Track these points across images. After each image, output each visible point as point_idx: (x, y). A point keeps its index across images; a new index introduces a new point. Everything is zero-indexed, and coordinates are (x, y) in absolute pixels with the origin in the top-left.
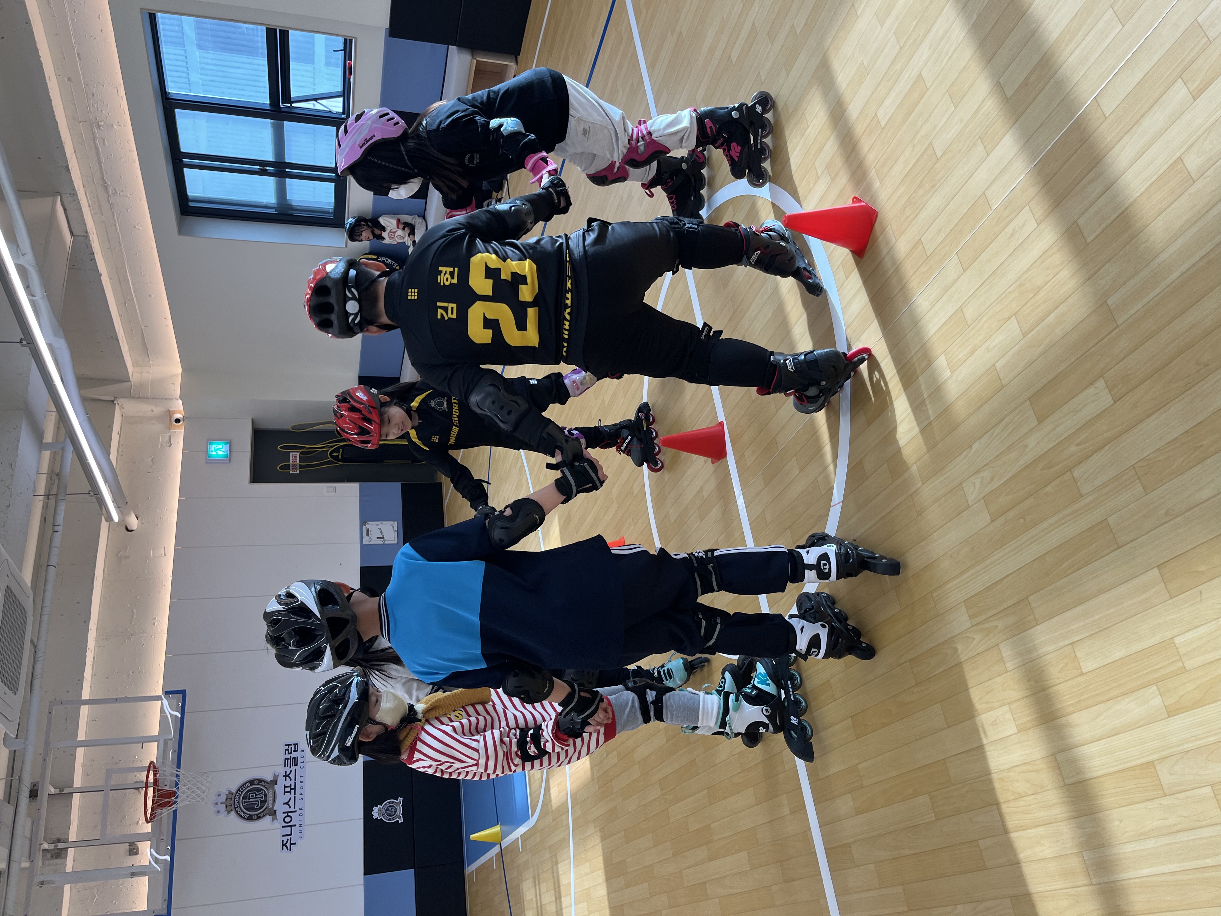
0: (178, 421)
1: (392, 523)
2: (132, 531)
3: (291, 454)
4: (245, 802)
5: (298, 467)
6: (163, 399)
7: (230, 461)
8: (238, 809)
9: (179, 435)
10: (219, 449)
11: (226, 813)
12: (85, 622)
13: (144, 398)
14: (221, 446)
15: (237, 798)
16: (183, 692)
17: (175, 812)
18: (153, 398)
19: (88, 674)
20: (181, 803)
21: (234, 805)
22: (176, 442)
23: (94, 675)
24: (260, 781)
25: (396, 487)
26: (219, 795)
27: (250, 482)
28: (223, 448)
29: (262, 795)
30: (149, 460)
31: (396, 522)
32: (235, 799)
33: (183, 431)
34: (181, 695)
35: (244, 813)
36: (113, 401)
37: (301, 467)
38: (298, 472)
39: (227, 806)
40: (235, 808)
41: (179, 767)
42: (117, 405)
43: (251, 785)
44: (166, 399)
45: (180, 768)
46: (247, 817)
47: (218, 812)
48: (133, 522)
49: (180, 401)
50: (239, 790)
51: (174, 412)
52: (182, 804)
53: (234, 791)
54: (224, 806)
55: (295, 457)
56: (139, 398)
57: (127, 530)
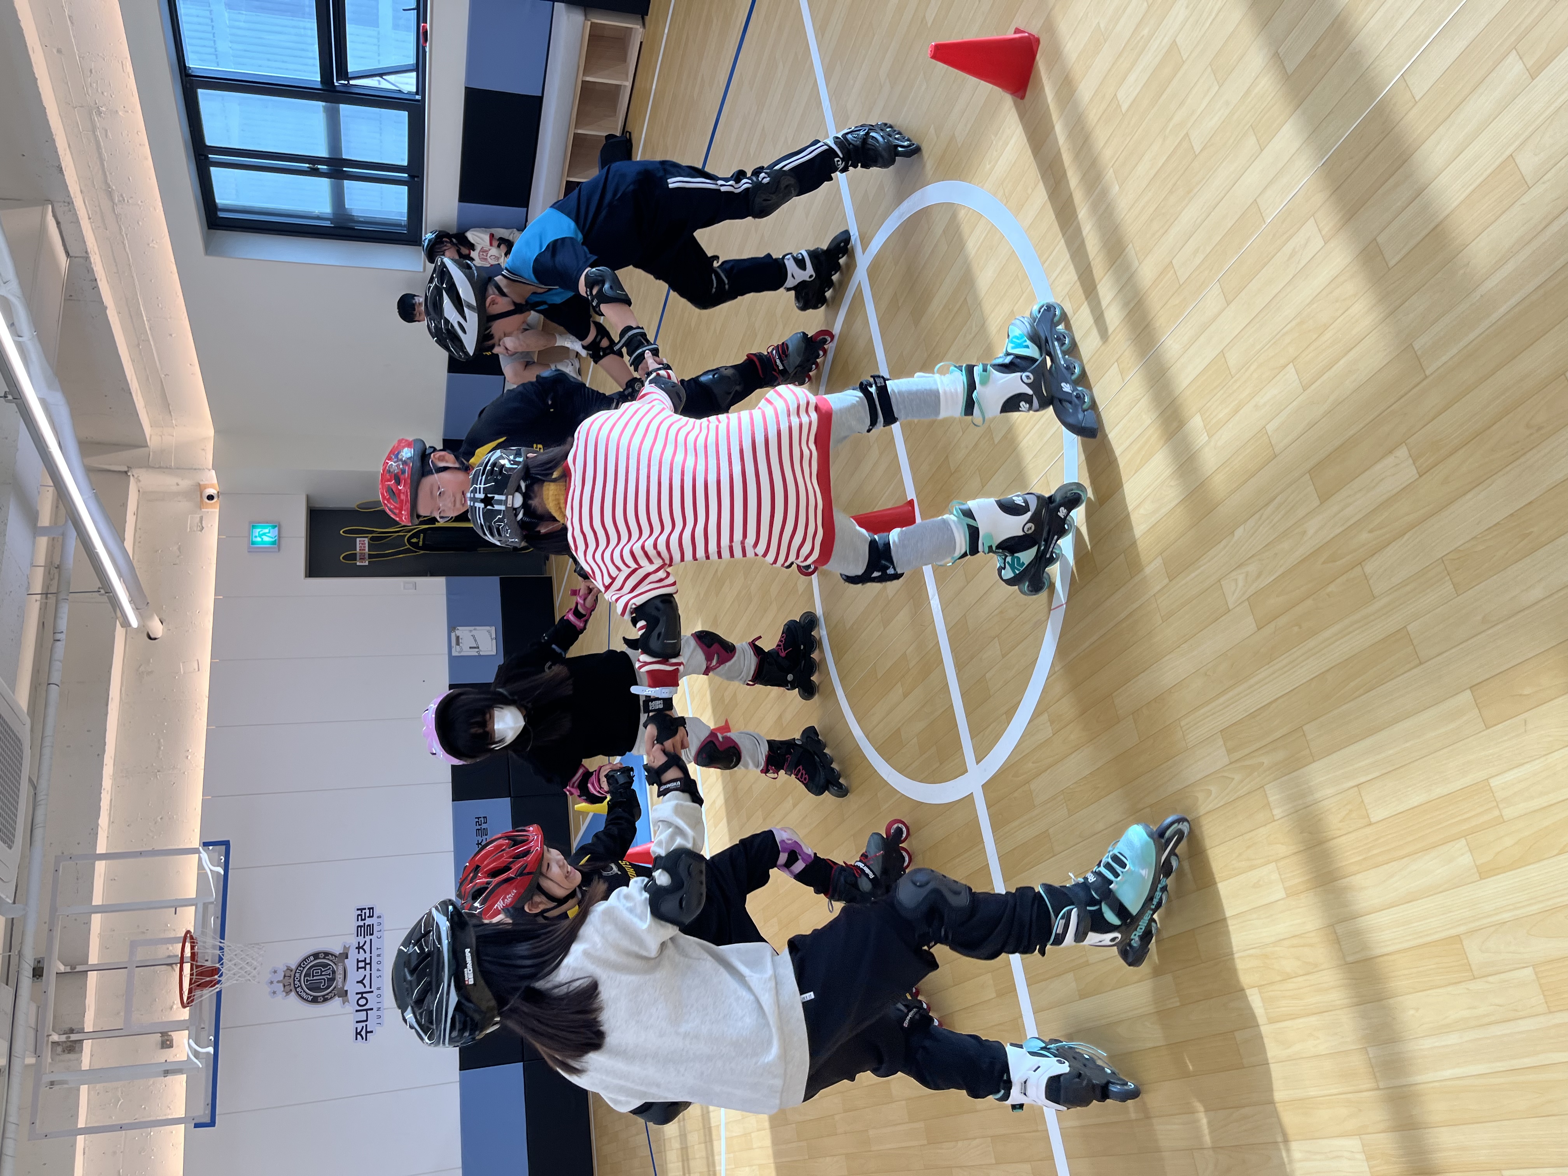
0: (211, 497)
1: (488, 628)
2: (155, 639)
3: (358, 540)
4: (307, 981)
5: (367, 556)
6: (191, 469)
7: (279, 550)
8: (299, 989)
9: (213, 515)
10: (264, 534)
11: (284, 994)
12: (98, 755)
13: (167, 468)
14: (267, 531)
15: (298, 975)
16: (226, 844)
17: (219, 994)
18: (178, 468)
19: (104, 821)
20: (227, 982)
21: (294, 984)
22: (209, 525)
23: (111, 822)
24: (326, 954)
25: (493, 583)
26: (275, 972)
27: (306, 577)
28: (269, 533)
29: (329, 972)
30: (175, 548)
31: (494, 628)
32: (295, 976)
33: (217, 510)
34: (224, 847)
35: (307, 994)
36: (126, 472)
37: (370, 556)
38: (367, 563)
39: (284, 986)
40: (296, 988)
41: (222, 937)
42: (131, 477)
43: (315, 960)
44: (195, 469)
45: (224, 939)
46: (310, 998)
47: (274, 993)
48: (157, 628)
49: (213, 472)
50: (300, 965)
51: (206, 487)
52: (228, 984)
53: (294, 967)
54: (281, 985)
55: (362, 544)
56: (160, 467)
57: (150, 638)
